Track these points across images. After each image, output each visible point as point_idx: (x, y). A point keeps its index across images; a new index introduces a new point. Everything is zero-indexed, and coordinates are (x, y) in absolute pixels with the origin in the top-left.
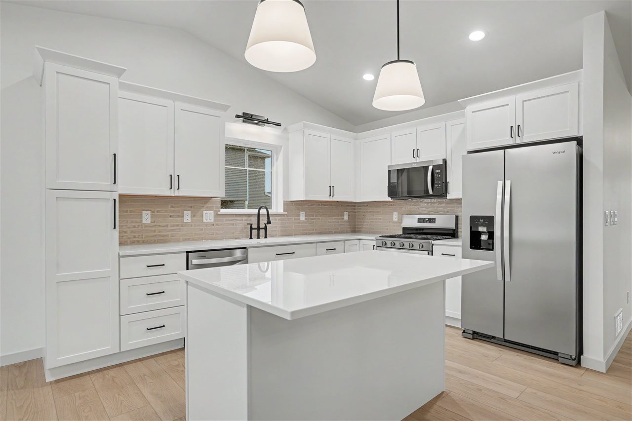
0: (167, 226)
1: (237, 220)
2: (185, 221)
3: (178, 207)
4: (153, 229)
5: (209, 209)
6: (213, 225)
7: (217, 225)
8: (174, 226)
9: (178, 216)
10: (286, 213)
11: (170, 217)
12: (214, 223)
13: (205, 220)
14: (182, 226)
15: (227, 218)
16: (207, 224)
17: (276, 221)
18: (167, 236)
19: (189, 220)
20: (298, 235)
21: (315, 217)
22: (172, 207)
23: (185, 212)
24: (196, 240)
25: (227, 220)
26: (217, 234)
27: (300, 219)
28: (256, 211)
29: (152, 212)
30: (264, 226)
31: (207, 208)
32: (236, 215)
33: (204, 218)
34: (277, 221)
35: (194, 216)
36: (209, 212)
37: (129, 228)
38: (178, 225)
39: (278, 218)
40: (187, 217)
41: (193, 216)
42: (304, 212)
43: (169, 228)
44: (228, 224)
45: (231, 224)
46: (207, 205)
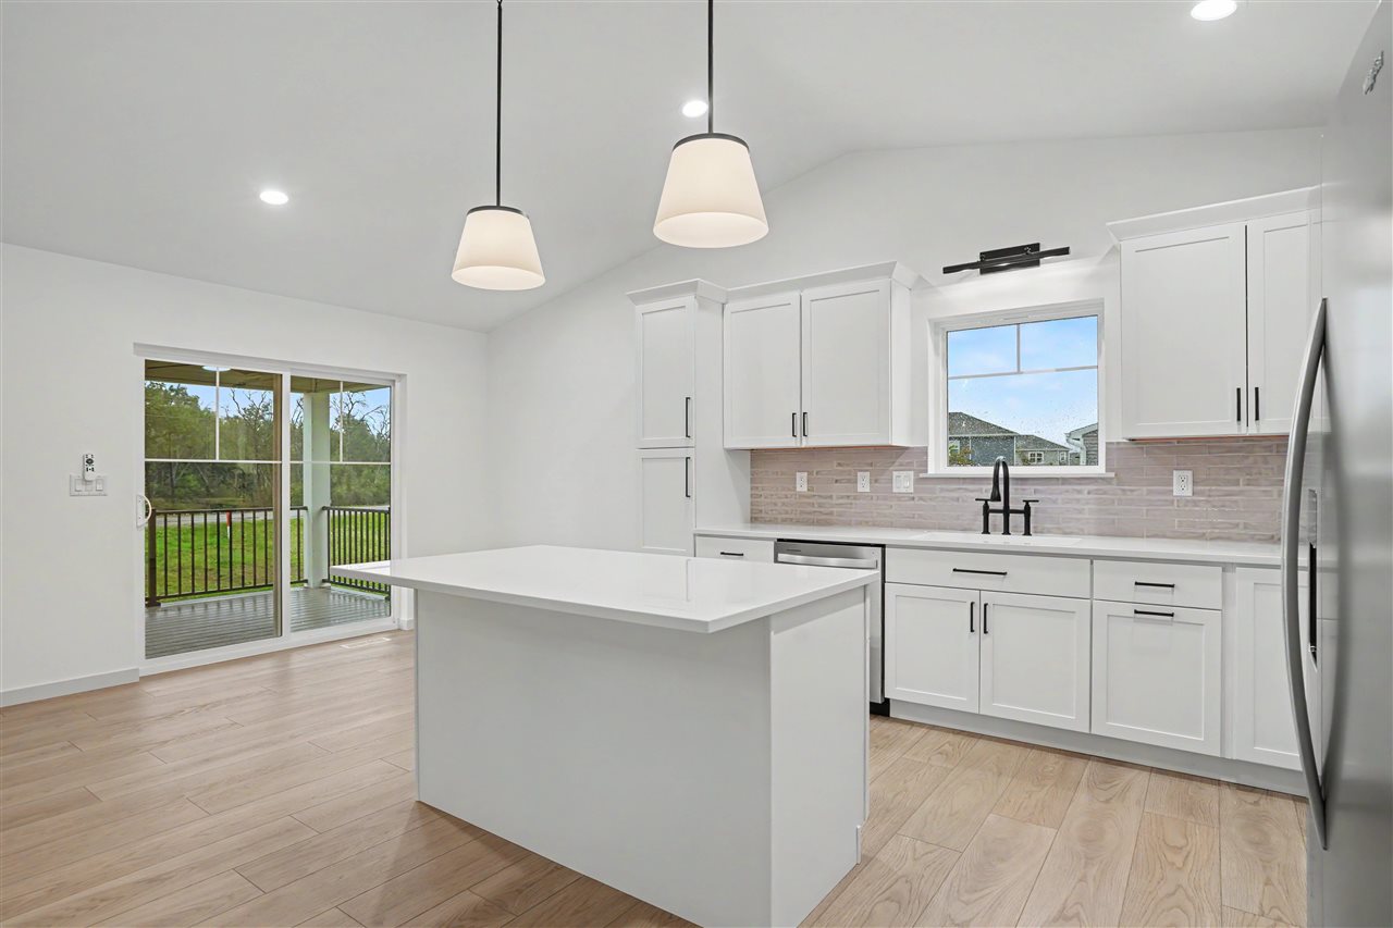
0: (831, 497)
1: (966, 490)
2: (860, 489)
3: (848, 465)
4: (811, 501)
5: (907, 467)
6: (913, 499)
7: (921, 499)
8: (842, 497)
9: (849, 481)
10: (1112, 475)
11: (836, 481)
12: (915, 495)
13: (895, 490)
14: (855, 498)
15: (944, 486)
16: (899, 497)
17: (1080, 496)
18: (831, 513)
19: (867, 489)
20: (1164, 537)
21: (1241, 488)
22: (839, 465)
23: (859, 474)
24: (878, 526)
25: (942, 490)
26: (920, 516)
27: (1172, 491)
28: (989, 471)
29: (810, 473)
30: (1022, 506)
31: (901, 465)
32: (965, 480)
33: (894, 485)
34: (1085, 496)
35: (876, 481)
36: (903, 474)
37: (779, 498)
38: (848, 497)
39: (1086, 488)
40: (864, 484)
41: (874, 481)
42: (1189, 474)
43: (835, 501)
44: (944, 497)
45: (952, 499)
46: (899, 460)
